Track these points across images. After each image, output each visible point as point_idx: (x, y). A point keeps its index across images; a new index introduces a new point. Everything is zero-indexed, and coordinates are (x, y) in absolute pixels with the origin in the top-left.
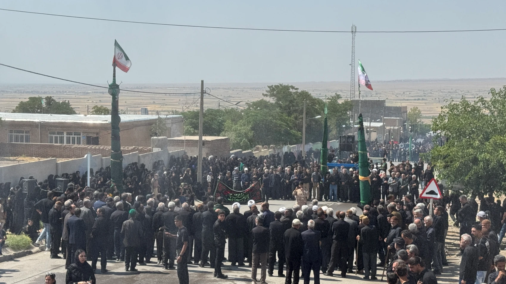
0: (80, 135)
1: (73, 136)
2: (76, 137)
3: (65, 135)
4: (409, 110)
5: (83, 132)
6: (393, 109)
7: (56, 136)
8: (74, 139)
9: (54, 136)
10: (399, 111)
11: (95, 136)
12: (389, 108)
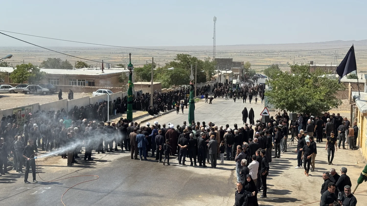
0: (85, 81)
1: (81, 81)
2: (83, 82)
3: (77, 81)
4: (244, 63)
5: (86, 80)
6: (236, 63)
7: (73, 81)
8: (82, 83)
9: (71, 81)
10: (239, 64)
11: (93, 81)
12: (235, 63)
